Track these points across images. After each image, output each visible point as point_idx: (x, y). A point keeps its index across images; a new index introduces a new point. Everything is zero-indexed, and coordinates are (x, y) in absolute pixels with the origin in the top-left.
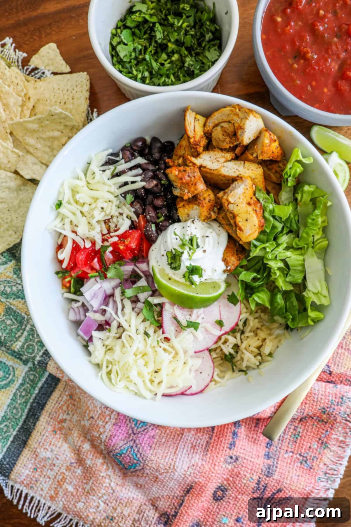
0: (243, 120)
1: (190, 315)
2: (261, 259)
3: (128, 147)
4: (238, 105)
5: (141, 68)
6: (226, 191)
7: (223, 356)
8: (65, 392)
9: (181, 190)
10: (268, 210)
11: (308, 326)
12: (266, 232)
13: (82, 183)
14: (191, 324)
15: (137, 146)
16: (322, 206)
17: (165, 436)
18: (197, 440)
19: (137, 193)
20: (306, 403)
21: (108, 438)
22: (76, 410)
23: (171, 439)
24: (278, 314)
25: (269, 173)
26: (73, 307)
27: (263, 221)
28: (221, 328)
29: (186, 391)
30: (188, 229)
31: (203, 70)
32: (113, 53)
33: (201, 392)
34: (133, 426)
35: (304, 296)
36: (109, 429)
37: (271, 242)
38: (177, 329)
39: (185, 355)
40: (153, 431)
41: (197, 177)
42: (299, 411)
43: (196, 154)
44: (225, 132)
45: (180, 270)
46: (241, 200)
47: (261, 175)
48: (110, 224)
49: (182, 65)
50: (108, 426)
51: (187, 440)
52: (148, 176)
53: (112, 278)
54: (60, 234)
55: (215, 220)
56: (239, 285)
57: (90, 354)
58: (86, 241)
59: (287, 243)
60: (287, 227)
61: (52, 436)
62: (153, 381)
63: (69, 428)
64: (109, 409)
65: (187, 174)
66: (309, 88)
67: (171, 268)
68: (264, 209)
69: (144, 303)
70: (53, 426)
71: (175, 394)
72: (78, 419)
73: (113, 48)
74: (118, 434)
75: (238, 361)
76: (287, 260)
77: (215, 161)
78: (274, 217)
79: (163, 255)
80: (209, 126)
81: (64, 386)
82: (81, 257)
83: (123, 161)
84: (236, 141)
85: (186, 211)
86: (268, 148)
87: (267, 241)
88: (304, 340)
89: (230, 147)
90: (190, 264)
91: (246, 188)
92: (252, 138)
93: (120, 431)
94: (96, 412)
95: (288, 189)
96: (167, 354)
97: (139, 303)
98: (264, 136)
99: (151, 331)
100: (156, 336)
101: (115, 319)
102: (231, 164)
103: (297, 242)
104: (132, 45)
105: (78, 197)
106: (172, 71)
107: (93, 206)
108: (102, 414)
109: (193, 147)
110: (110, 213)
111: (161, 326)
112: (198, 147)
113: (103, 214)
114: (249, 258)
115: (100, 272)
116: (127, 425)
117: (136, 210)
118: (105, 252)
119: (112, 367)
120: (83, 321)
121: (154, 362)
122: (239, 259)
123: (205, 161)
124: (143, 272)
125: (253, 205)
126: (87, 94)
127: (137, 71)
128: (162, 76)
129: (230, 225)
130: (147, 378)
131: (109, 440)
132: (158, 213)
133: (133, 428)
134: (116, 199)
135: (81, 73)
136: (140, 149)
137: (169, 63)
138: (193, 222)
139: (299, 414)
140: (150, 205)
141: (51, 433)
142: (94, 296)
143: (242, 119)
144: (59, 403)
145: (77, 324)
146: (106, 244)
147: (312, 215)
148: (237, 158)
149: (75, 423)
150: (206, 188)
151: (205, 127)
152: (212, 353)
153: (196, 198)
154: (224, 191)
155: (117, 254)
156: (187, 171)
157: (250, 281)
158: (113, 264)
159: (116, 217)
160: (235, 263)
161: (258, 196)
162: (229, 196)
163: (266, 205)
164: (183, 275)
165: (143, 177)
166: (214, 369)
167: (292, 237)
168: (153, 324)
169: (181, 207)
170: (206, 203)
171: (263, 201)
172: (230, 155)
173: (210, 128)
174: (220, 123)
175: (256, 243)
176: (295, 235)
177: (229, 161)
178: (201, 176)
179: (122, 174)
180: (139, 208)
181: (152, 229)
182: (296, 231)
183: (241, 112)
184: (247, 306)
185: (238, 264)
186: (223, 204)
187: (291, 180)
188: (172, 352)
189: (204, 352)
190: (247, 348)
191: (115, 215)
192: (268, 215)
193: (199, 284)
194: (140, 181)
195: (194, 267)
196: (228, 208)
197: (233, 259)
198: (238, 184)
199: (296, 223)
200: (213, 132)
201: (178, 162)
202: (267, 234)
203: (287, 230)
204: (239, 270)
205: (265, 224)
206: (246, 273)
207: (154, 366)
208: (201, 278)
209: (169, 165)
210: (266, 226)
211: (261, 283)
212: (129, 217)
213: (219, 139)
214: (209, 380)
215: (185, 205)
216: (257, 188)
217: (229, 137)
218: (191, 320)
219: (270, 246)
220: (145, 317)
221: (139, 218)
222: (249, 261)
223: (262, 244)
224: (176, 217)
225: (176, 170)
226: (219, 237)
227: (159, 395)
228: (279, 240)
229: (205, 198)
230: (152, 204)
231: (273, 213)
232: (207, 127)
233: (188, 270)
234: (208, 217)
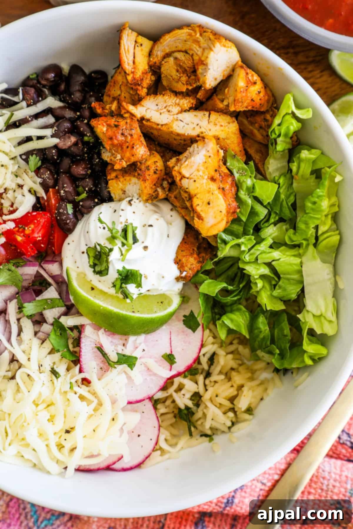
0: (206, 51)
1: (124, 345)
2: (234, 261)
3: (32, 79)
4: (200, 26)
6: (181, 157)
7: (176, 411)
9: (112, 154)
10: (245, 188)
11: (306, 367)
12: (241, 220)
14: (124, 358)
15: (47, 80)
16: (327, 183)
19: (45, 154)
20: (309, 493)
24: (260, 348)
25: (251, 127)
27: (234, 204)
28: (171, 367)
29: (114, 463)
30: (121, 213)
33: (138, 466)
34: (31, 524)
35: (299, 320)
37: (248, 237)
38: (102, 365)
39: (113, 408)
41: (135, 136)
43: (137, 97)
44: (181, 68)
45: (107, 276)
46: (201, 173)
48: (2, 201)
52: (62, 129)
53: (3, 285)
55: (166, 199)
56: (200, 301)
59: (273, 239)
60: (276, 213)
62: (63, 447)
65: (120, 132)
67: (94, 271)
68: (237, 186)
71: (96, 467)
75: (200, 419)
76: (273, 263)
77: (165, 110)
78: (255, 198)
79: (83, 253)
80: (157, 56)
83: (24, 104)
84: (196, 82)
85: (121, 185)
86: (244, 94)
87: (244, 234)
88: (300, 388)
89: (187, 89)
90: (124, 268)
91: (208, 154)
92: (220, 79)
95: (278, 155)
96: (85, 403)
97: (45, 325)
98: (238, 75)
99: (61, 369)
100: (69, 376)
101: (6, 348)
102: (189, 117)
103: (292, 236)
109: (132, 88)
110: (4, 184)
111: (77, 361)
112: (140, 88)
114: (215, 260)
116: (21, 523)
117: (44, 180)
121: (65, 416)
122: (201, 262)
123: (148, 111)
124: (53, 277)
125: (218, 181)
129: (186, 208)
130: (53, 441)
132: (77, 187)
134: (12, 162)
136: (51, 84)
138: (130, 202)
140: (65, 173)
143: (204, 50)
147: (312, 197)
148: (198, 106)
150: (148, 153)
151: (151, 56)
152: (159, 406)
153: (133, 167)
154: (177, 157)
155: (13, 248)
156: (120, 127)
157: (217, 294)
158: (7, 264)
159: (13, 191)
160: (194, 266)
161: (231, 165)
162: (183, 166)
163: (241, 180)
164: (113, 283)
165: (55, 130)
166: (159, 430)
167: (284, 227)
168: (66, 358)
169: (112, 179)
170: (149, 175)
171: (237, 173)
172: (188, 101)
173: (158, 58)
174: (173, 52)
175: (225, 236)
176: (290, 225)
177: (185, 111)
178: (142, 135)
179: (23, 124)
180: (48, 178)
181: (67, 211)
182: (290, 220)
183: (203, 39)
184: (214, 334)
185: (199, 268)
186: (175, 177)
187: (281, 141)
188: (93, 402)
189: (143, 402)
190: (213, 399)
191: (11, 188)
192: (245, 195)
193: (137, 298)
194: (50, 137)
195: (130, 272)
196: (181, 184)
197: (192, 260)
198: (198, 147)
199: (289, 208)
200: (162, 65)
201: (110, 108)
202: (242, 223)
203: (275, 218)
204: (201, 277)
205: (239, 208)
206: (211, 283)
207: (64, 422)
208: (140, 288)
209: (96, 111)
210: (240, 212)
211: (236, 298)
212: (33, 192)
213: (172, 76)
214: (151, 447)
215: (119, 177)
216: (228, 154)
217: (185, 75)
218: (124, 353)
219: (246, 242)
220: (53, 346)
221: (48, 194)
222: (216, 264)
223: (235, 238)
224: (106, 194)
225: (105, 124)
226: (170, 226)
227: (71, 470)
228: (262, 233)
229: (149, 166)
230: (68, 172)
231: (253, 192)
232: (155, 56)
233: (119, 276)
234: (152, 196)
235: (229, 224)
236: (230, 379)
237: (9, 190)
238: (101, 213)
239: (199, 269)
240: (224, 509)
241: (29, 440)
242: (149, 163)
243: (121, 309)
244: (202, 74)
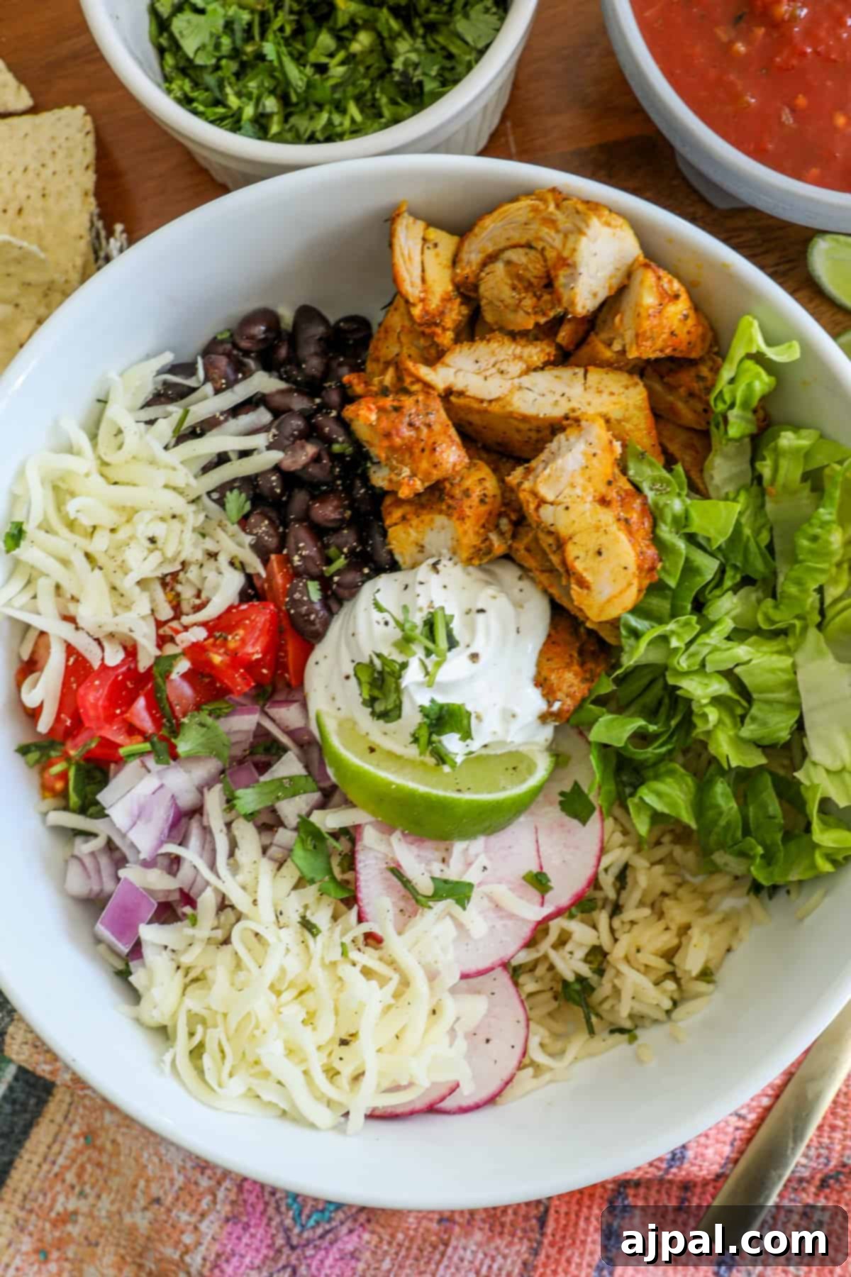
0: (572, 238)
1: (444, 861)
2: (656, 673)
3: (222, 342)
4: (554, 190)
5: (252, 85)
6: (533, 464)
7: (559, 987)
8: (71, 1125)
9: (392, 469)
10: (669, 519)
11: (819, 877)
12: (667, 587)
13: (84, 464)
14: (447, 886)
15: (251, 338)
16: (837, 494)
17: (393, 1251)
18: (493, 1259)
19: (257, 486)
20: (833, 1128)
21: (208, 1265)
22: (106, 1181)
23: (408, 1262)
24: (722, 846)
25: (671, 398)
26: (76, 852)
27: (651, 552)
28: (543, 897)
29: (443, 1099)
30: (419, 589)
31: (449, 79)
32: (164, 41)
33: (492, 1100)
34: (288, 1222)
35: (799, 783)
36: (211, 1233)
37: (683, 618)
38: (402, 904)
39: (431, 988)
40: (354, 1237)
41: (437, 428)
42: (812, 1153)
43: (433, 351)
44: (520, 281)
45: (400, 721)
46: (578, 491)
47: (640, 408)
48: (179, 588)
49: (385, 66)
50: (209, 1227)
51: (462, 1260)
52: (287, 431)
53: (193, 758)
54: (27, 627)
55: (508, 557)
56: (593, 760)
57: (135, 995)
58: (106, 644)
59: (734, 619)
60: (735, 567)
61: (35, 1268)
62: (338, 1073)
63: (86, 1238)
64: (208, 1172)
65: (406, 420)
66: (787, 117)
67: (373, 714)
68: (654, 515)
69: (296, 829)
70: (36, 1237)
71: (407, 1109)
72: (114, 1208)
73: (162, 24)
74: (241, 1249)
75: (607, 998)
76: (738, 670)
77: (493, 370)
78: (691, 539)
79: (347, 677)
80: (469, 263)
81: (65, 1107)
82: (94, 696)
83: (209, 388)
84: (553, 307)
85: (413, 534)
86: (656, 322)
87: (674, 615)
88: (808, 921)
89: (537, 325)
90: (433, 701)
91: (590, 450)
92: (603, 294)
93: (246, 1239)
94: (167, 1182)
95: (730, 449)
96: (374, 984)
97: (281, 830)
98: (642, 282)
99: (321, 917)
100: (338, 929)
101: (207, 883)
102: (545, 381)
103: (771, 612)
104: (221, 11)
105: (72, 507)
106: (351, 91)
107: (122, 535)
108: (188, 1191)
109: (423, 334)
110: (179, 553)
111: (351, 900)
112: (439, 330)
113: (155, 558)
114: (619, 672)
115: (155, 739)
116: (270, 1219)
117: (259, 538)
118: (166, 675)
119: (205, 1033)
120: (110, 896)
121: (337, 1013)
122: (590, 679)
123: (460, 374)
124: (290, 733)
125: (616, 505)
126: (88, 180)
127: (239, 95)
128: (320, 107)
129: (551, 570)
130: (317, 1063)
131: (211, 1270)
132: (325, 547)
133: (287, 1231)
134: (193, 507)
135: (67, 111)
136: (261, 346)
137: (342, 63)
138: (435, 567)
139: (814, 1164)
140: (299, 520)
141: (33, 1258)
142: (139, 816)
143: (566, 236)
144: (54, 1163)
145: (93, 904)
146: (170, 649)
147: (811, 525)
148: (563, 358)
149: (104, 1222)
150: (467, 460)
151: (458, 265)
152: (523, 979)
153: (437, 494)
154: (526, 465)
155: (207, 680)
156: (405, 410)
157: (626, 743)
158: (196, 713)
159: (198, 566)
160: (575, 688)
161: (636, 473)
162: (539, 480)
163: (661, 503)
164: (413, 735)
165: (274, 436)
166: (528, 1026)
167: (753, 597)
168: (329, 895)
169: (396, 524)
170: (471, 507)
171: (651, 489)
172: (538, 349)
173: (471, 267)
174: (502, 250)
175: (634, 622)
176: (763, 591)
177: (536, 369)
178: (450, 423)
179: (210, 430)
180: (267, 533)
181: (308, 596)
182: (765, 580)
183: (564, 213)
184: (622, 825)
185: (586, 692)
186: (525, 505)
187: (737, 417)
188: (390, 979)
189: (493, 974)
190: (631, 958)
191: (194, 560)
192: (671, 532)
193: (464, 762)
194: (264, 449)
195: (446, 708)
196: (539, 517)
197: (569, 676)
198: (567, 440)
199: (762, 554)
200: (481, 279)
201: (381, 382)
202: (668, 593)
203: (734, 577)
204: (591, 710)
205: (661, 560)
206: (612, 720)
207: (336, 1024)
208: (469, 741)
209: (354, 391)
210: (664, 568)
211: (663, 750)
212: (237, 564)
213: (502, 301)
214: (514, 1063)
215: (408, 517)
216: (629, 450)
217: (530, 294)
218: (445, 877)
219: (680, 630)
220: (301, 872)
221: (269, 565)
222: (619, 681)
223: (655, 625)
224: (383, 556)
225: (373, 407)
226: (520, 610)
227: (357, 1118)
228: (711, 609)
229: (468, 489)
230: (306, 518)
231: (686, 526)
232: (464, 264)
233: (426, 720)
234: (480, 550)
235: (642, 596)
236: (661, 915)
237: (190, 564)
238: (378, 590)
239: (587, 694)
240: (667, 1171)
241: (267, 1062)
242: (468, 483)
243: (433, 787)
244: (565, 286)
